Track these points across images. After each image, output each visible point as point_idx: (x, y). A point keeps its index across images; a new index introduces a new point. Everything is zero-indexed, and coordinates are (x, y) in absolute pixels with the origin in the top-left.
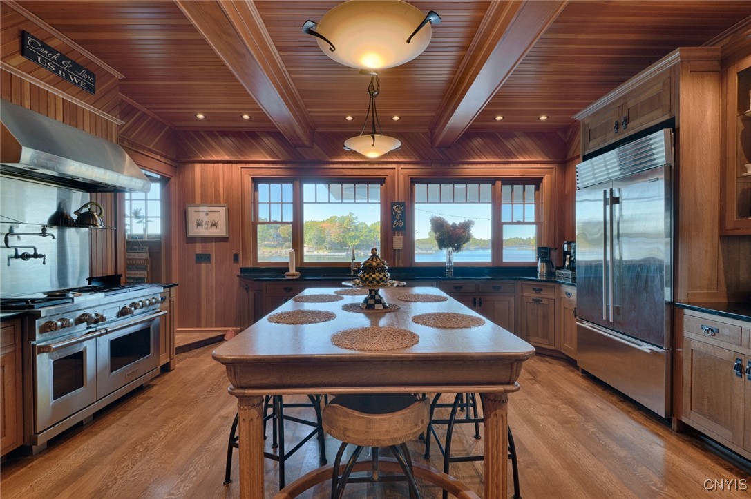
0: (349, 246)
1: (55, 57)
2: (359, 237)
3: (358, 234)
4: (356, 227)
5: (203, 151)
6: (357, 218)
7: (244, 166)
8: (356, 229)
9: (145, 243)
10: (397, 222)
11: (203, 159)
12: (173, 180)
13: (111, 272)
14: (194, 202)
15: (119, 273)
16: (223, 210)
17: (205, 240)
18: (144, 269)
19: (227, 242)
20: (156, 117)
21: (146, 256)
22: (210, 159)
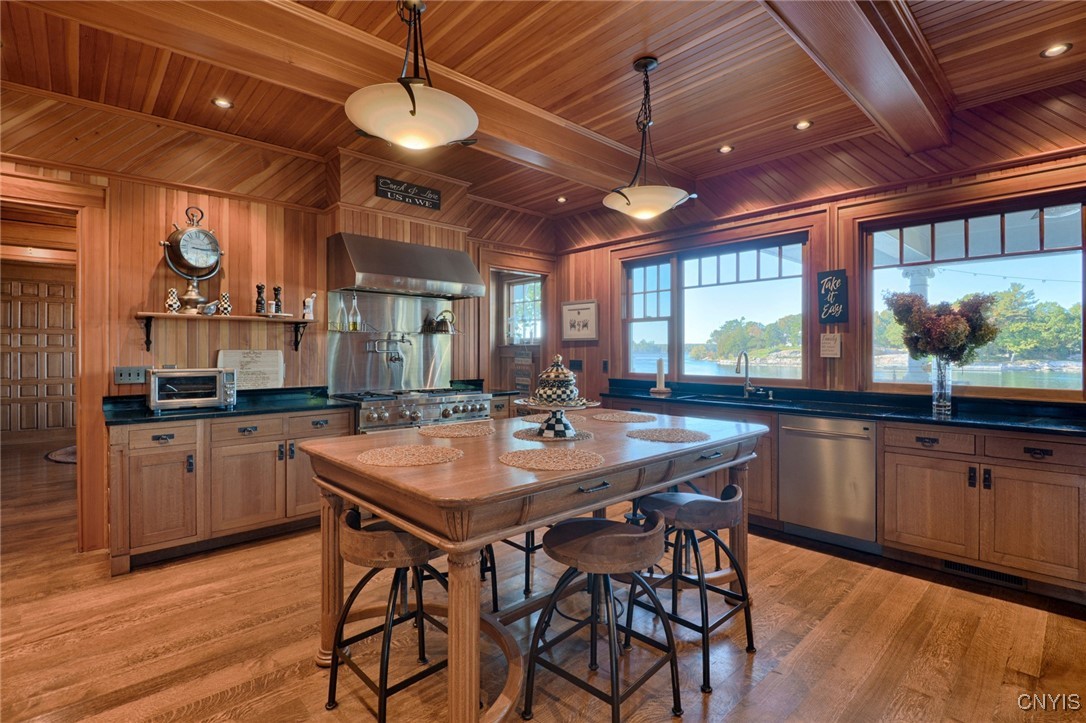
0: (1011, 353)
1: (403, 188)
2: (1037, 333)
3: (1033, 326)
4: (1030, 312)
5: (578, 239)
6: (1031, 293)
7: (613, 248)
8: (1030, 316)
9: (530, 348)
10: (828, 308)
11: (577, 247)
12: (550, 277)
13: (472, 376)
14: (569, 300)
15: (481, 378)
16: (593, 307)
17: (578, 343)
18: (528, 376)
19: (597, 345)
20: (528, 211)
21: (529, 361)
22: (583, 246)
